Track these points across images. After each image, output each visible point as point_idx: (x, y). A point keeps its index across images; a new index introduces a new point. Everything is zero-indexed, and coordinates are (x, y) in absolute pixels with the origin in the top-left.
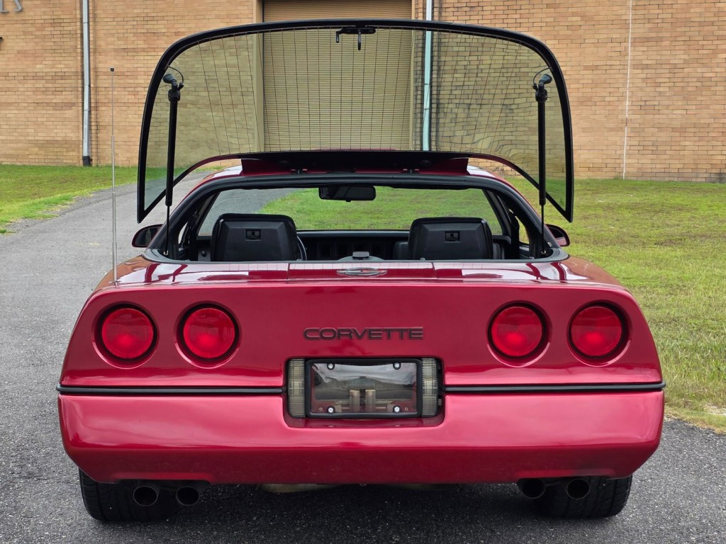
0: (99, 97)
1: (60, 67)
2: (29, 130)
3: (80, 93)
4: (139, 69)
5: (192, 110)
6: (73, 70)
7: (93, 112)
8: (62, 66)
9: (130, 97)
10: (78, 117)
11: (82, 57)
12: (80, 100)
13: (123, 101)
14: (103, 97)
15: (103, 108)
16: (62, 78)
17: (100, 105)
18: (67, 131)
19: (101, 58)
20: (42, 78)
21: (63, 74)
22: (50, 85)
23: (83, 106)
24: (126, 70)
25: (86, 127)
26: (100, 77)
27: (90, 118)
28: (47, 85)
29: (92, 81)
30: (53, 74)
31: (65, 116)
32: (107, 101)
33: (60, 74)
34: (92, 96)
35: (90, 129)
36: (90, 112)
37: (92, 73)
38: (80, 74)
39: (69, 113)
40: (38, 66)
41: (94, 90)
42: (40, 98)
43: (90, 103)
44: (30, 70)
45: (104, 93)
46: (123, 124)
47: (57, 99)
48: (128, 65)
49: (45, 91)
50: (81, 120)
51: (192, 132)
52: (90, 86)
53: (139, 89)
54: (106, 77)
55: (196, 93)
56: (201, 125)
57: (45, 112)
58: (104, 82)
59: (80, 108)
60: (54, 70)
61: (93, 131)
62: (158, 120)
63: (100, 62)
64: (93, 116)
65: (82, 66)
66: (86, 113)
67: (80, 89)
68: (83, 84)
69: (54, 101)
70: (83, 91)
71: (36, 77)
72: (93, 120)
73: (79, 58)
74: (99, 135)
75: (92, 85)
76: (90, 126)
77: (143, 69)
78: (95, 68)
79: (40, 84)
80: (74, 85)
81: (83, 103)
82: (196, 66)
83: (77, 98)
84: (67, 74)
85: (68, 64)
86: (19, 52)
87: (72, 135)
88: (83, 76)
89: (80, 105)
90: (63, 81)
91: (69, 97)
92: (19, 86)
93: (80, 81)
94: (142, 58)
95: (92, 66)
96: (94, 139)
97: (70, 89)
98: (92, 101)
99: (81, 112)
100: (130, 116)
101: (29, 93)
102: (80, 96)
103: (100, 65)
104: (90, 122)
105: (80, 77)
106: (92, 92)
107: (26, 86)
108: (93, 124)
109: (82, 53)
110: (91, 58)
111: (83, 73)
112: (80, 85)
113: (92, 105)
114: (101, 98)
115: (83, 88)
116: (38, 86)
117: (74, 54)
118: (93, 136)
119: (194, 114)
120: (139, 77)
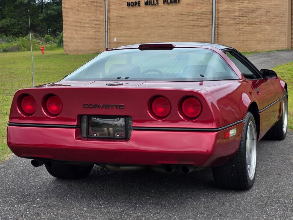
0: (219, 22)
1: (204, 10)
2: (190, 37)
3: (211, 20)
4: (236, 9)
5: (258, 25)
6: (209, 11)
7: (216, 29)
8: (204, 9)
9: (232, 21)
10: (210, 31)
11: (212, 5)
12: (211, 24)
13: (229, 23)
14: (221, 22)
15: (221, 27)
16: (204, 14)
17: (219, 25)
18: (205, 37)
19: (220, 5)
20: (196, 15)
21: (204, 13)
22: (199, 18)
23: (212, 26)
24: (230, 9)
25: (213, 35)
26: (220, 13)
27: (215, 31)
28: (198, 18)
29: (216, 15)
30: (201, 13)
31: (205, 31)
32: (222, 23)
33: (203, 13)
34: (216, 22)
35: (215, 36)
36: (215, 29)
37: (216, 11)
38: (211, 12)
39: (207, 29)
40: (194, 10)
41: (217, 19)
42: (195, 23)
43: (215, 24)
44: (191, 11)
45: (221, 20)
46: (229, 33)
47: (202, 23)
48: (232, 7)
49: (197, 20)
50: (211, 32)
51: (258, 36)
52: (215, 17)
53: (236, 18)
54: (222, 13)
55: (261, 18)
56: (262, 32)
57: (196, 29)
58: (221, 15)
59: (211, 27)
60: (201, 11)
61: (216, 37)
62: (243, 31)
63: (220, 7)
64: (216, 30)
65: (212, 9)
66: (213, 29)
67: (211, 19)
68: (212, 16)
69: (201, 24)
70: (212, 20)
71: (193, 14)
72: (216, 32)
73: (211, 5)
74: (219, 38)
75: (216, 17)
76: (215, 34)
77: (238, 9)
78: (218, 9)
79: (195, 17)
80: (209, 17)
81: (212, 25)
82: (261, 6)
83: (210, 23)
84: (206, 12)
85: (206, 8)
86: (187, 4)
87: (207, 39)
88: (212, 13)
89: (211, 25)
90: (204, 16)
91: (207, 22)
92: (187, 18)
93: (211, 15)
94: (237, 4)
95: (216, 8)
96: (216, 40)
97: (207, 19)
98: (216, 23)
99: (211, 29)
100: (232, 30)
101: (191, 21)
102: (211, 22)
103: (220, 8)
104: (215, 33)
105: (211, 14)
106: (216, 20)
107: (190, 18)
108: (216, 34)
109: (212, 3)
110: (216, 5)
111: (212, 12)
112: (211, 17)
113: (216, 25)
114: (220, 22)
115: (212, 18)
116: (194, 18)
117: (209, 4)
118: (216, 39)
119: (259, 27)
120: (236, 12)
